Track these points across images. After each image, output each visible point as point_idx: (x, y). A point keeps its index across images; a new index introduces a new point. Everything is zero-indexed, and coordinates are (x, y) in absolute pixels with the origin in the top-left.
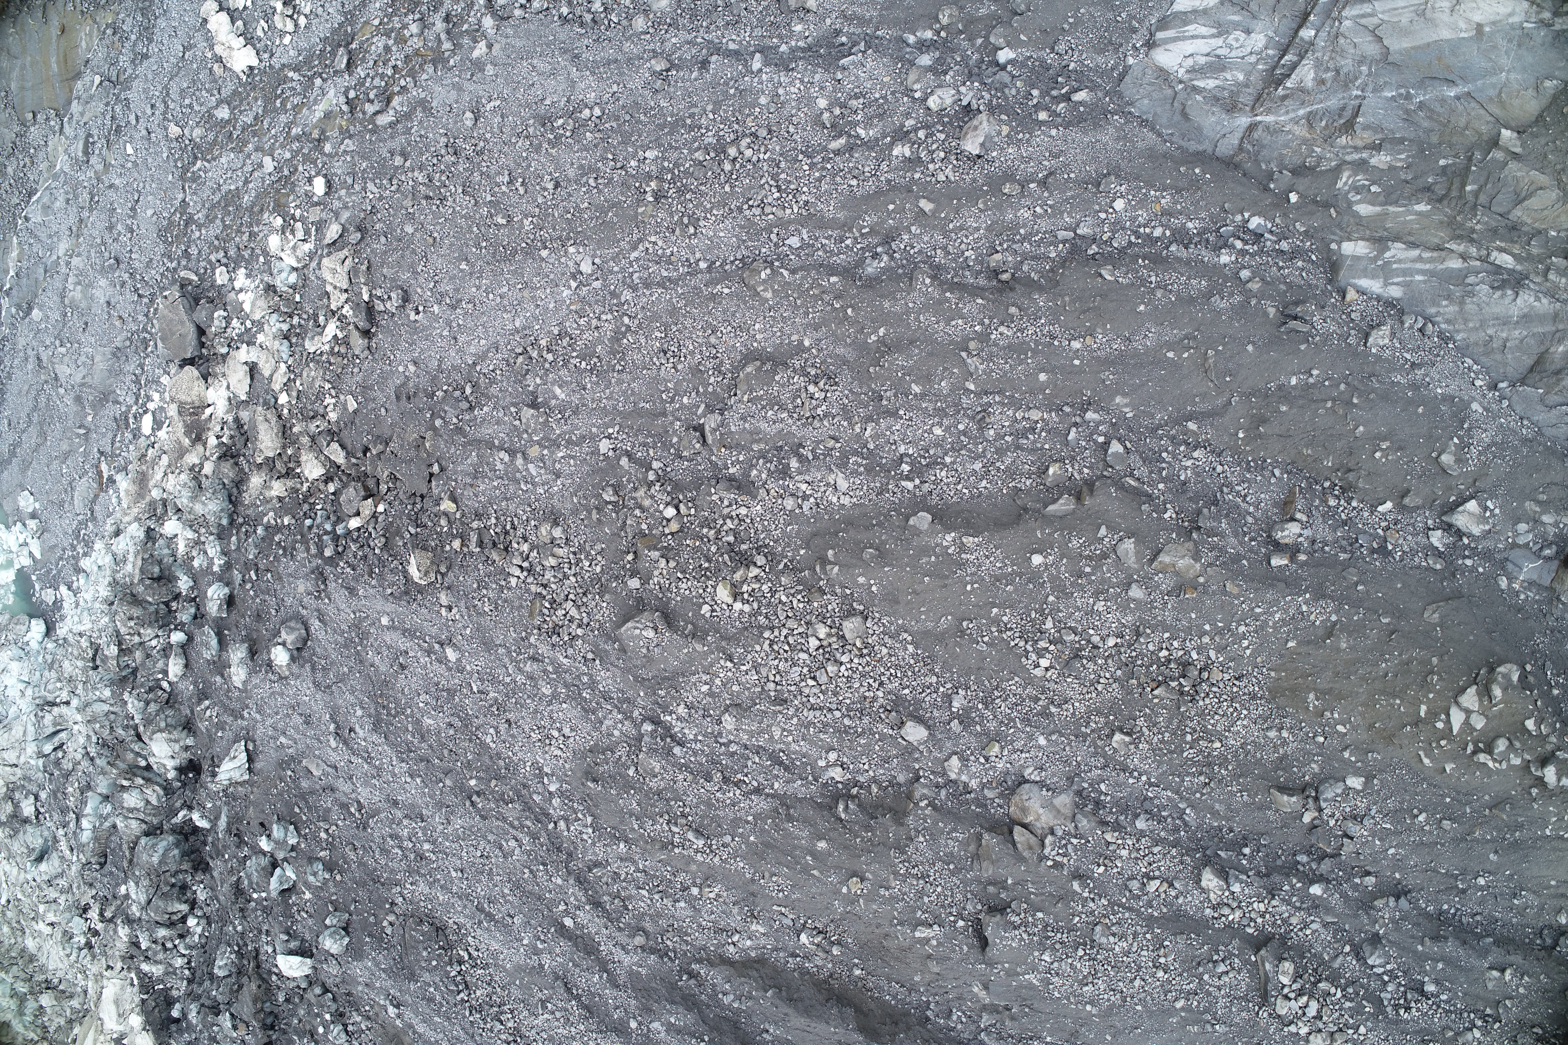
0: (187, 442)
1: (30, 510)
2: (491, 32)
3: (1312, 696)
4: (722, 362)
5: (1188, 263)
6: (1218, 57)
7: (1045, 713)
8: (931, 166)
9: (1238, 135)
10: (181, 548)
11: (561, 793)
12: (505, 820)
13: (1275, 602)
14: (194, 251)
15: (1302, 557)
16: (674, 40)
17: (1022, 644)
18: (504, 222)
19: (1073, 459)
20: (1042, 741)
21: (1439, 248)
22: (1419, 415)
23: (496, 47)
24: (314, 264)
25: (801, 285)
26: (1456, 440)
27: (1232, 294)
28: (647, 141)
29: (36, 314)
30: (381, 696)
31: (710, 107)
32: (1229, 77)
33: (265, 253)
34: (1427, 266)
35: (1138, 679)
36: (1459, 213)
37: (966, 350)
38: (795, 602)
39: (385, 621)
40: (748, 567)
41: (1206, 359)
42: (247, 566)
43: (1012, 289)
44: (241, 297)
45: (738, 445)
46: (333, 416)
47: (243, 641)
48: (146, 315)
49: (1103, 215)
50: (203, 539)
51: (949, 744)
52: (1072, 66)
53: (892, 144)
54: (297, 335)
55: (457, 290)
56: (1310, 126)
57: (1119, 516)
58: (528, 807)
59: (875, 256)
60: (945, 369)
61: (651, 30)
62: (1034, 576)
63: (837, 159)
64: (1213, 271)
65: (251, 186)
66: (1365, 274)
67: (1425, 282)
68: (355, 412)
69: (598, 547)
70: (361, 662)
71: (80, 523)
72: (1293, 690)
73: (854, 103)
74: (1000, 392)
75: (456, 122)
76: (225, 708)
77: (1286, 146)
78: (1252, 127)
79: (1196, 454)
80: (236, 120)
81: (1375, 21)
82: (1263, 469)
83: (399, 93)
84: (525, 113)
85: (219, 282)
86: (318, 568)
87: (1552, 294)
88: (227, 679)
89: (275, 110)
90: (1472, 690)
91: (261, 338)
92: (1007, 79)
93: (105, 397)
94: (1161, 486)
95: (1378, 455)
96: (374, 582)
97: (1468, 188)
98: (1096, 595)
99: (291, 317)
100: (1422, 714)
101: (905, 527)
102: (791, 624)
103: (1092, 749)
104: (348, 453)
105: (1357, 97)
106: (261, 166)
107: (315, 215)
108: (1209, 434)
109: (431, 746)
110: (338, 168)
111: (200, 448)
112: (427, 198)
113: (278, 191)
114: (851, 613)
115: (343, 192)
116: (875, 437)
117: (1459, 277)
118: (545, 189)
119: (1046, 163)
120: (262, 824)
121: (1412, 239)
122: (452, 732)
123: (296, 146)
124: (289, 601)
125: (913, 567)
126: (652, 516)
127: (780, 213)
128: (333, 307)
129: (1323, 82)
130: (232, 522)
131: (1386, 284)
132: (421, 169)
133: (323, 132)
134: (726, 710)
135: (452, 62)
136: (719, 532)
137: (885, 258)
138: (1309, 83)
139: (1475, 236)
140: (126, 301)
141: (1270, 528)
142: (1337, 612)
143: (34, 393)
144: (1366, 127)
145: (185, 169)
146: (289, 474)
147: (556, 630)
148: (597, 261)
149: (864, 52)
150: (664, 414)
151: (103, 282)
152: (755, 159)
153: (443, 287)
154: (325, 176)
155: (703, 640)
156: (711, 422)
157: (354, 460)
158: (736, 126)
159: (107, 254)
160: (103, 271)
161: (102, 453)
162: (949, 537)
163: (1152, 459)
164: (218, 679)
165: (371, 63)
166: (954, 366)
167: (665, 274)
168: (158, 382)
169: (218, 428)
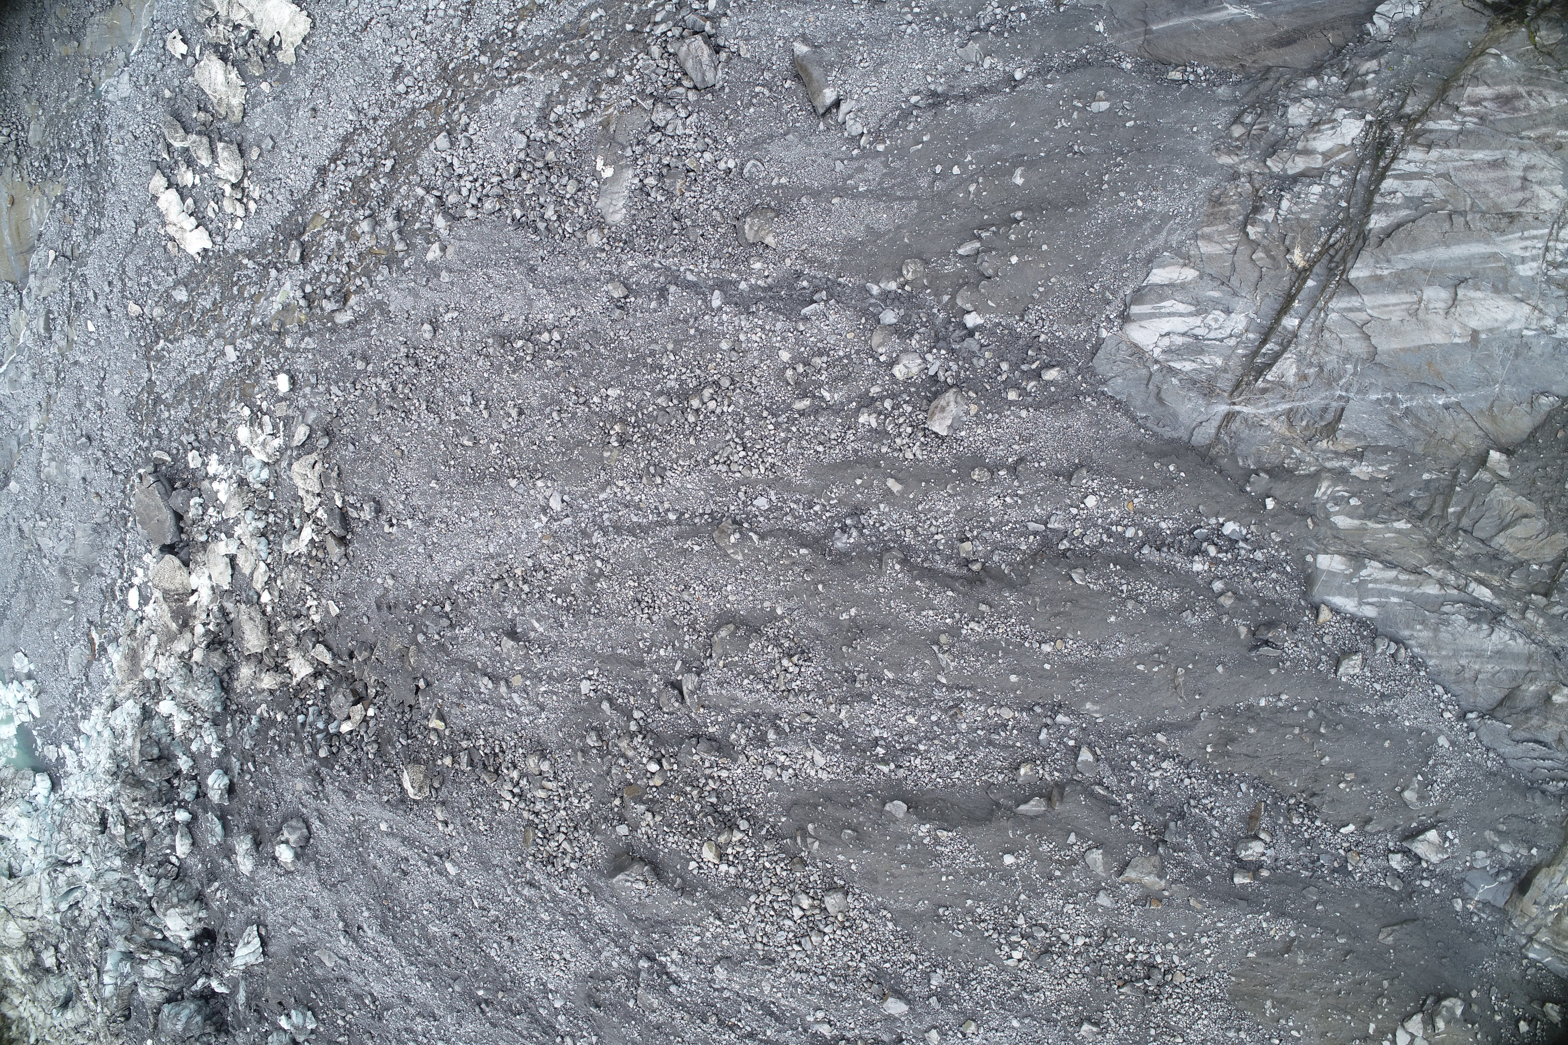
0: (174, 626)
1: (26, 671)
2: (444, 233)
3: (1269, 1003)
4: (696, 619)
5: (1160, 568)
6: (1196, 337)
7: (1017, 998)
8: (898, 440)
9: (1215, 423)
10: (178, 729)
11: (566, 1011)
12: (514, 1029)
13: (1237, 919)
14: (164, 430)
15: (1265, 873)
16: (630, 263)
17: (995, 936)
18: (470, 444)
19: (1044, 759)
20: (1015, 1023)
21: (1416, 571)
22: (1385, 749)
23: (450, 250)
24: (284, 464)
25: (770, 552)
26: (1420, 777)
27: (1203, 609)
28: (608, 378)
29: (13, 486)
30: (386, 898)
31: (670, 346)
32: (1207, 360)
33: (237, 443)
34: (1404, 589)
35: (1105, 976)
36: (1441, 535)
37: (937, 643)
38: (778, 870)
39: (383, 827)
40: (731, 830)
41: (1176, 677)
42: (246, 757)
43: (983, 582)
44: (216, 485)
45: (716, 707)
46: (316, 618)
47: (247, 831)
48: (123, 492)
49: (1074, 511)
50: (198, 723)
51: (928, 1019)
52: (1043, 337)
53: (858, 410)
54: (274, 533)
55: (429, 507)
56: (1291, 425)
57: (1088, 824)
58: (535, 1019)
59: (844, 529)
60: (917, 660)
61: (607, 248)
62: (1006, 874)
63: (803, 420)
64: (1186, 580)
65: (215, 372)
66: (1340, 591)
67: (1400, 605)
68: (338, 616)
69: (586, 785)
70: (364, 863)
71: (76, 687)
72: (1253, 995)
73: (817, 361)
74: (972, 688)
75: (415, 331)
76: (235, 891)
77: (1265, 442)
78: (1230, 417)
79: (1164, 765)
80: (195, 303)
81: (1363, 316)
82: (1230, 782)
83: (355, 292)
84: (485, 329)
85: (192, 466)
86: (314, 767)
87: (1527, 633)
88: (235, 864)
89: (233, 297)
90: (1418, 1018)
91: (238, 531)
92: (975, 347)
93: (89, 570)
94: (1129, 796)
95: (1342, 786)
96: (370, 788)
97: (1451, 510)
98: (1066, 897)
99: (266, 514)
100: (1371, 1031)
101: (881, 812)
102: (775, 891)
103: (1062, 1033)
104: (334, 655)
105: (1341, 397)
106: (223, 354)
107: (281, 410)
108: (1178, 746)
109: (438, 952)
110: (301, 364)
111: (188, 636)
112: (391, 408)
113: (243, 381)
114: (832, 888)
115: (308, 390)
116: (850, 718)
117: (1435, 605)
118: (509, 415)
119: (1016, 447)
120: (280, 1003)
121: (1389, 558)
122: (457, 943)
123: (256, 337)
124: (288, 797)
125: (891, 853)
126: (636, 767)
127: (747, 473)
128: (307, 510)
129: (1305, 377)
130: (225, 708)
131: (1361, 603)
132: (384, 375)
133: (282, 324)
134: (718, 960)
135: (406, 264)
136: (702, 791)
137: (855, 533)
138: (1291, 379)
139: (1454, 563)
140: (101, 478)
141: (1236, 842)
142: (1296, 930)
143: (19, 562)
144: (1349, 434)
145: (149, 348)
146: (277, 668)
147: (550, 860)
148: (566, 498)
149: (826, 302)
150: (641, 664)
151: (77, 459)
152: (718, 411)
153: (416, 501)
154: (288, 372)
155: (691, 895)
156: (689, 683)
157: (340, 662)
158: (698, 372)
159: (78, 431)
160: (77, 449)
161: (91, 623)
162: (925, 828)
163: (1120, 767)
164: (225, 862)
165: (325, 258)
166: (926, 658)
167: (635, 519)
168: (140, 558)
169: (204, 616)
